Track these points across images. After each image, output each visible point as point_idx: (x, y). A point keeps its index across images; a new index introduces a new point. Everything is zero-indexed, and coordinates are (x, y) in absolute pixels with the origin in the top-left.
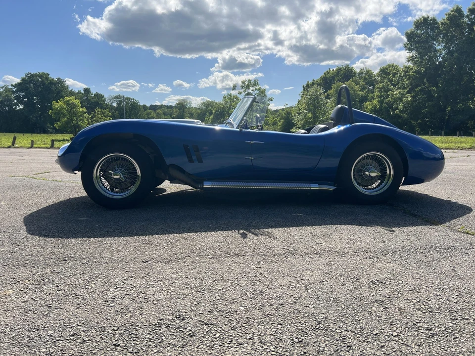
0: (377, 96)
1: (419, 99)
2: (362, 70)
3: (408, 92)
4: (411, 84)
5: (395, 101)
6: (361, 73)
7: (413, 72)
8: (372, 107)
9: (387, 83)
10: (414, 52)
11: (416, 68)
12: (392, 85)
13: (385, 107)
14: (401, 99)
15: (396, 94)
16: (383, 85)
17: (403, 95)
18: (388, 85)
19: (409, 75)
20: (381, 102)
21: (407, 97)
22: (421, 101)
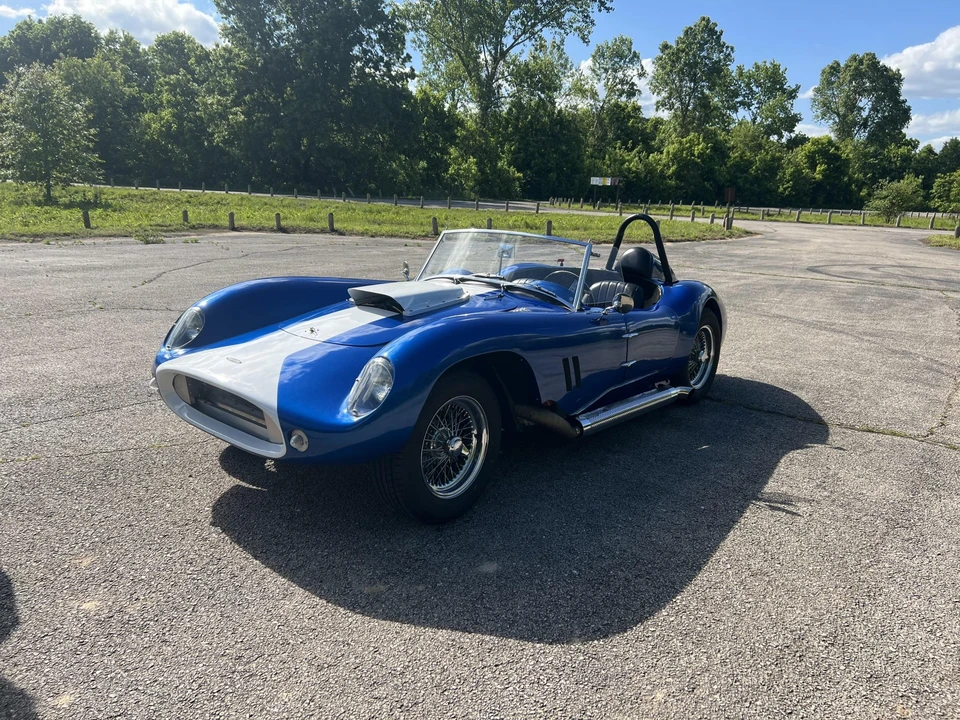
0: (168, 102)
1: (258, 120)
2: (112, 32)
3: (235, 103)
4: (238, 86)
5: (212, 119)
6: (111, 40)
7: (241, 63)
8: (162, 126)
9: (184, 75)
10: (232, 17)
11: (245, 56)
12: (195, 80)
13: (190, 130)
14: (223, 116)
15: (212, 104)
16: (178, 79)
17: (226, 106)
18: (189, 81)
19: (235, 68)
20: (178, 117)
21: (236, 114)
22: (262, 123)
